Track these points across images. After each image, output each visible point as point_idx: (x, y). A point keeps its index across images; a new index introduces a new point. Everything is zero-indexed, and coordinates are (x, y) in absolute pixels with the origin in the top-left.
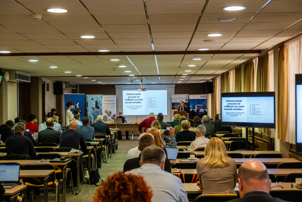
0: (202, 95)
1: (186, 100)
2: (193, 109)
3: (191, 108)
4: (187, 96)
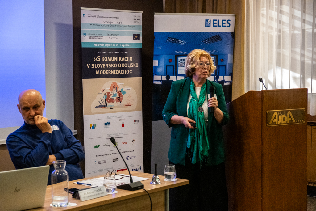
0: (211, 17)
1: (136, 37)
2: (168, 77)
3: (159, 70)
4: (137, 20)
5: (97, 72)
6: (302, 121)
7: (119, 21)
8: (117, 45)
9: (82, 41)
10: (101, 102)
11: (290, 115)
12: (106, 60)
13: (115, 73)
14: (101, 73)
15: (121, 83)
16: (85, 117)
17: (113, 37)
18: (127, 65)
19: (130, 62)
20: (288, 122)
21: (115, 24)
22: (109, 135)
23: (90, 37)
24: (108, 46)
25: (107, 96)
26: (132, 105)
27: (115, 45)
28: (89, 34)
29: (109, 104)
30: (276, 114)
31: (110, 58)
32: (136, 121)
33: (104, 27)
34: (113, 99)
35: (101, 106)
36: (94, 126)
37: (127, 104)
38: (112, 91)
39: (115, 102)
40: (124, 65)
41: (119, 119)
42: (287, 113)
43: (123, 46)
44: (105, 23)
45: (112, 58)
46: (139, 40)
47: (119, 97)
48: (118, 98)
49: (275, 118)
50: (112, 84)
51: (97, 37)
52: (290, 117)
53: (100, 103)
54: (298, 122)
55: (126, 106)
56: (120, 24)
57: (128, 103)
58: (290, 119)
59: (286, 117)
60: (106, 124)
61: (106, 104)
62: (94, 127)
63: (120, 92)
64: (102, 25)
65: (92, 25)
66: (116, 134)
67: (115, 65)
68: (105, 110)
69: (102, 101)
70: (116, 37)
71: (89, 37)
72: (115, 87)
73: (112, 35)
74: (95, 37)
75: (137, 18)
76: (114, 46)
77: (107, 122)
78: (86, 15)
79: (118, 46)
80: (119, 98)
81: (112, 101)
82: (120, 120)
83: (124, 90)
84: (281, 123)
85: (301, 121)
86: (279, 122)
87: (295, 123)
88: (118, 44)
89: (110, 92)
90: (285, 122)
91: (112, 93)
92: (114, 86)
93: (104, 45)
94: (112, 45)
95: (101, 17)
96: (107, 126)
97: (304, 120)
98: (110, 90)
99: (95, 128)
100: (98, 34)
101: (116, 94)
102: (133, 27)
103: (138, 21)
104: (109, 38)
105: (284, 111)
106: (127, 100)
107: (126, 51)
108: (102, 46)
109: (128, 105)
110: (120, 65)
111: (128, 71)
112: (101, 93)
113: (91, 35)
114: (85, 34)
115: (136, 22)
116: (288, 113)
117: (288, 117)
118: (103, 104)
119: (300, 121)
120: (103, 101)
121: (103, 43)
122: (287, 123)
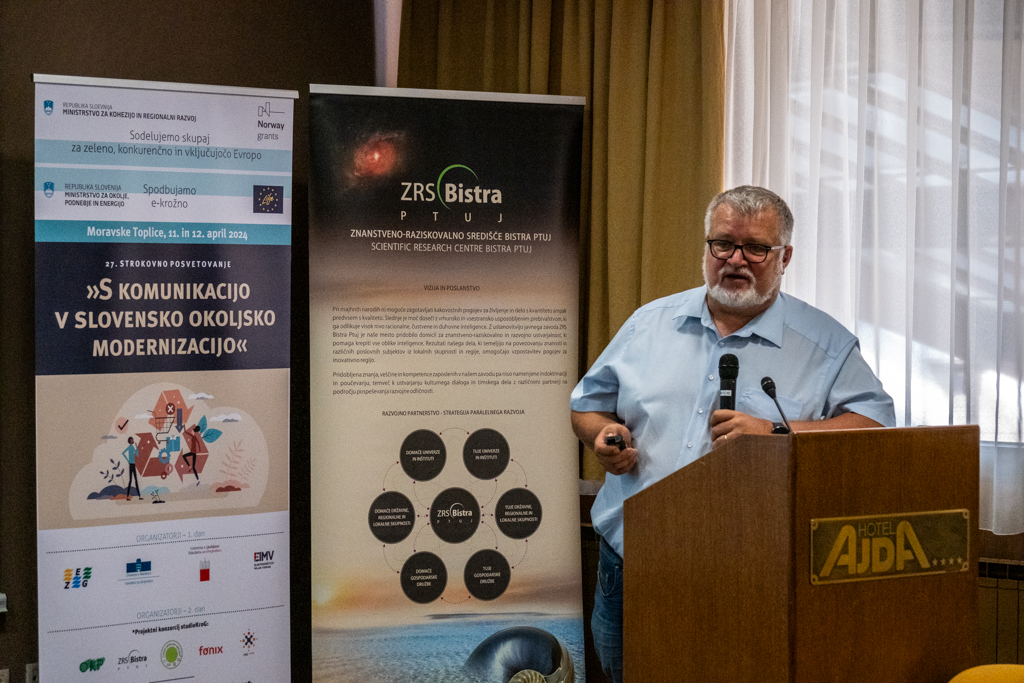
1: (264, 198)
4: (273, 126)
5: (100, 348)
6: (955, 562)
7: (194, 133)
8: (186, 234)
9: (38, 217)
10: (111, 472)
11: (906, 538)
12: (137, 294)
13: (177, 349)
14: (116, 350)
15: (200, 395)
16: (45, 538)
17: (170, 197)
18: (227, 318)
19: (242, 305)
20: (900, 566)
21: (181, 143)
22: (143, 615)
23: (72, 198)
24: (145, 236)
25: (139, 447)
26: (247, 486)
27: (179, 233)
28: (67, 186)
29: (146, 483)
30: (848, 533)
31: (155, 286)
32: (263, 555)
33: (131, 155)
34: (164, 462)
35: (111, 492)
36: (81, 578)
37: (223, 481)
38: (160, 428)
39: (174, 475)
40: (214, 318)
41: (187, 546)
42: (894, 529)
43: (213, 237)
44: (135, 141)
45: (163, 285)
46: (281, 212)
47: (193, 454)
48: (185, 456)
49: (845, 550)
50: (161, 399)
51: (99, 200)
52: (908, 546)
53: (109, 479)
54: (939, 567)
55: (220, 490)
56: (201, 144)
57: (229, 477)
58: (909, 555)
59: (891, 544)
60: (131, 568)
61: (133, 485)
62: (82, 580)
63: (193, 433)
64: (123, 149)
65: (83, 149)
66: (175, 611)
67: (177, 317)
68: (132, 507)
69: (117, 472)
70: (181, 198)
71: (68, 198)
72: (172, 409)
73: (164, 190)
74: (92, 199)
75: (273, 119)
76: (173, 237)
77: (139, 560)
78: (58, 107)
79: (191, 234)
80: (190, 459)
81: (159, 469)
82: (194, 551)
83: (214, 421)
84: (869, 572)
85: (951, 561)
86: (862, 568)
87: (927, 570)
88: (190, 226)
89: (153, 431)
90: (887, 565)
91: (160, 437)
92: (170, 404)
93: (128, 231)
94: (166, 233)
95: (121, 114)
96: (139, 575)
97: (965, 560)
98: (151, 421)
99: (85, 585)
100: (107, 187)
101: (178, 438)
102: (254, 156)
103: (275, 131)
104: (153, 203)
105: (883, 520)
106: (225, 469)
107: (224, 259)
108: (122, 235)
109: (229, 488)
110: (196, 317)
111: (230, 343)
112: (112, 437)
113: (74, 191)
114: (49, 186)
115: (267, 137)
116: (901, 526)
117: (900, 542)
118: (123, 482)
119: (947, 562)
120: (121, 468)
121: (128, 225)
122: (893, 571)
